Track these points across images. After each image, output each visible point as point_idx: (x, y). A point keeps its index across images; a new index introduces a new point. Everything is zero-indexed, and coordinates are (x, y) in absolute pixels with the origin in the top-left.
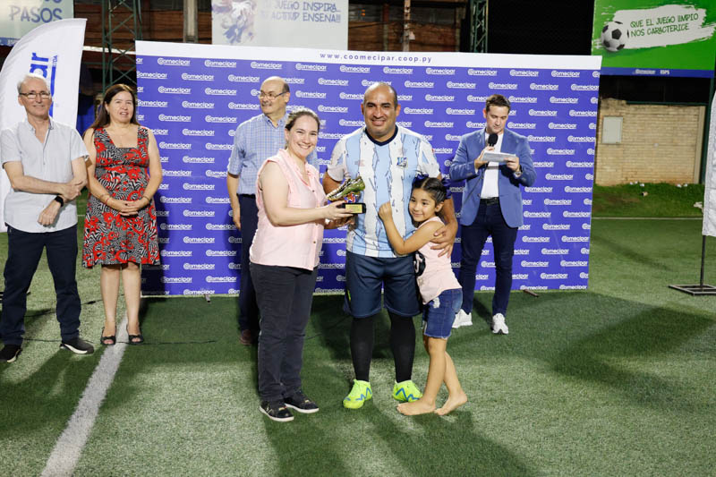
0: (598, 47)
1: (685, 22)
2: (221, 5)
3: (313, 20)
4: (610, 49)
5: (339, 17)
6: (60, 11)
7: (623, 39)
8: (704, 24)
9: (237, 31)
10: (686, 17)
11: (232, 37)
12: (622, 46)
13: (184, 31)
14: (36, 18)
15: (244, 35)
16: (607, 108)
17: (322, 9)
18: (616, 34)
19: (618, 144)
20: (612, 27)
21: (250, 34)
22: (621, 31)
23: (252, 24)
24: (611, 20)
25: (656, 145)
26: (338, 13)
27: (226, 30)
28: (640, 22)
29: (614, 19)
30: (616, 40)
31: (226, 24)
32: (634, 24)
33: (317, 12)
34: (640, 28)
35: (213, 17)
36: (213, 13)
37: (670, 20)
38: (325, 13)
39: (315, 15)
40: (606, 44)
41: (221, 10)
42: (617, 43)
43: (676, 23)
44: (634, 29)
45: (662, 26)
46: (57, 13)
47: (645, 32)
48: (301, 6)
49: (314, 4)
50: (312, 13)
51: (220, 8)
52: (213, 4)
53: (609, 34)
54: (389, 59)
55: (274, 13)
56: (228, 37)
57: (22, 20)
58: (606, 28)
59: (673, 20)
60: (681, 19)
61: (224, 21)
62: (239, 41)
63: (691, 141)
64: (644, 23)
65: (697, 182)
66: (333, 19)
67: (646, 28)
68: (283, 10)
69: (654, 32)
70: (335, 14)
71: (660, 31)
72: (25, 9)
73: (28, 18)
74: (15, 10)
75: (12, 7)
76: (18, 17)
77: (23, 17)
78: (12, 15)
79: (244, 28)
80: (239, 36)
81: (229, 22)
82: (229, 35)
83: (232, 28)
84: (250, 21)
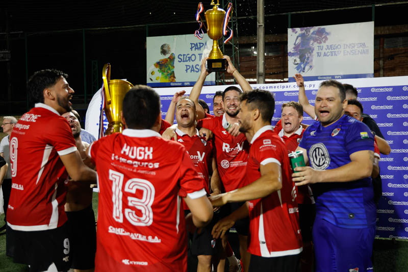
2: (292, 52)
3: (350, 54)
5: (367, 51)
9: (302, 66)
11: (300, 70)
13: (257, 71)
14: (197, 70)
15: (307, 68)
17: (356, 48)
21: (311, 67)
23: (312, 61)
26: (367, 48)
27: (296, 66)
31: (296, 62)
33: (354, 49)
35: (289, 59)
36: (289, 57)
38: (358, 49)
39: (351, 51)
41: (293, 54)
48: (342, 47)
49: (350, 45)
50: (348, 50)
51: (293, 53)
52: (289, 51)
54: (287, 87)
55: (325, 53)
56: (298, 70)
61: (295, 60)
62: (304, 72)
66: (363, 52)
68: (330, 50)
70: (365, 49)
72: (193, 66)
73: (194, 70)
74: (188, 67)
75: (187, 66)
76: (189, 71)
77: (191, 71)
78: (187, 70)
79: (307, 63)
80: (304, 68)
81: (298, 61)
82: (298, 68)
83: (300, 64)
84: (310, 59)
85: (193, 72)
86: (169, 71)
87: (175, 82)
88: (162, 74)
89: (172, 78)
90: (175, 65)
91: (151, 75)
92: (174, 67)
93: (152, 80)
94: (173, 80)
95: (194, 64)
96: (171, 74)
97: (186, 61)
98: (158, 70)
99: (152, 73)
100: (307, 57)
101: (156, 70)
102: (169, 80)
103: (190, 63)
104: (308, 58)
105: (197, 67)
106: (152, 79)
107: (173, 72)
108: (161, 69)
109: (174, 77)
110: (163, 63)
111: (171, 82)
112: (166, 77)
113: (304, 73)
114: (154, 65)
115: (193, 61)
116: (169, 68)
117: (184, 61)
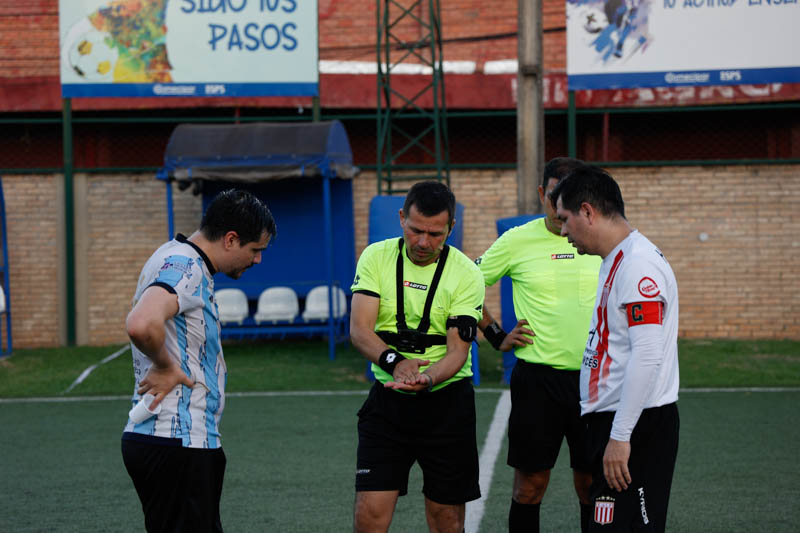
6: (294, 26)
9: (615, 37)
11: (606, 50)
14: (252, 44)
15: (630, 43)
21: (642, 40)
23: (645, 20)
27: (595, 36)
31: (594, 25)
35: (569, 13)
46: (289, 31)
56: (599, 49)
57: (230, 48)
61: (590, 19)
62: (618, 56)
72: (235, 29)
73: (239, 44)
74: (219, 32)
75: (213, 27)
76: (223, 44)
77: (231, 44)
78: (213, 42)
79: (629, 29)
80: (620, 46)
81: (601, 21)
82: (600, 45)
83: (608, 31)
84: (639, 16)
85: (235, 48)
86: (147, 44)
87: (172, 84)
88: (122, 51)
89: (160, 68)
90: (169, 22)
91: (75, 53)
92: (165, 29)
93: (80, 73)
94: (163, 74)
95: (241, 20)
96: (155, 54)
97: (211, 9)
98: (107, 39)
99: (83, 48)
100: (629, 7)
101: (99, 37)
102: (149, 77)
103: (227, 19)
104: (633, 11)
105: (252, 31)
106: (82, 68)
107: (163, 47)
108: (115, 34)
109: (167, 65)
110: (123, 13)
111: (156, 82)
112: (136, 62)
113: (619, 61)
114: (91, 19)
115: (237, 10)
116: (148, 33)
117: (202, 10)
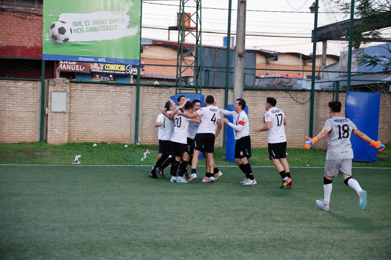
0: (47, 40)
1: (114, 24)
4: (57, 41)
7: (67, 34)
8: (129, 27)
10: (115, 21)
12: (66, 40)
16: (55, 85)
18: (62, 31)
19: (63, 112)
20: (58, 25)
22: (66, 28)
24: (57, 20)
25: (100, 114)
28: (80, 22)
29: (59, 20)
30: (61, 35)
32: (75, 24)
34: (81, 27)
37: (103, 22)
40: (54, 38)
42: (62, 37)
43: (108, 24)
44: (75, 28)
45: (97, 26)
47: (85, 30)
53: (56, 31)
58: (53, 26)
59: (105, 22)
60: (111, 21)
63: (127, 111)
64: (83, 23)
65: (133, 142)
67: (85, 27)
69: (91, 30)
71: (95, 30)
